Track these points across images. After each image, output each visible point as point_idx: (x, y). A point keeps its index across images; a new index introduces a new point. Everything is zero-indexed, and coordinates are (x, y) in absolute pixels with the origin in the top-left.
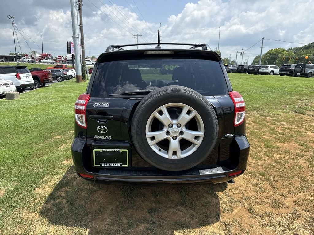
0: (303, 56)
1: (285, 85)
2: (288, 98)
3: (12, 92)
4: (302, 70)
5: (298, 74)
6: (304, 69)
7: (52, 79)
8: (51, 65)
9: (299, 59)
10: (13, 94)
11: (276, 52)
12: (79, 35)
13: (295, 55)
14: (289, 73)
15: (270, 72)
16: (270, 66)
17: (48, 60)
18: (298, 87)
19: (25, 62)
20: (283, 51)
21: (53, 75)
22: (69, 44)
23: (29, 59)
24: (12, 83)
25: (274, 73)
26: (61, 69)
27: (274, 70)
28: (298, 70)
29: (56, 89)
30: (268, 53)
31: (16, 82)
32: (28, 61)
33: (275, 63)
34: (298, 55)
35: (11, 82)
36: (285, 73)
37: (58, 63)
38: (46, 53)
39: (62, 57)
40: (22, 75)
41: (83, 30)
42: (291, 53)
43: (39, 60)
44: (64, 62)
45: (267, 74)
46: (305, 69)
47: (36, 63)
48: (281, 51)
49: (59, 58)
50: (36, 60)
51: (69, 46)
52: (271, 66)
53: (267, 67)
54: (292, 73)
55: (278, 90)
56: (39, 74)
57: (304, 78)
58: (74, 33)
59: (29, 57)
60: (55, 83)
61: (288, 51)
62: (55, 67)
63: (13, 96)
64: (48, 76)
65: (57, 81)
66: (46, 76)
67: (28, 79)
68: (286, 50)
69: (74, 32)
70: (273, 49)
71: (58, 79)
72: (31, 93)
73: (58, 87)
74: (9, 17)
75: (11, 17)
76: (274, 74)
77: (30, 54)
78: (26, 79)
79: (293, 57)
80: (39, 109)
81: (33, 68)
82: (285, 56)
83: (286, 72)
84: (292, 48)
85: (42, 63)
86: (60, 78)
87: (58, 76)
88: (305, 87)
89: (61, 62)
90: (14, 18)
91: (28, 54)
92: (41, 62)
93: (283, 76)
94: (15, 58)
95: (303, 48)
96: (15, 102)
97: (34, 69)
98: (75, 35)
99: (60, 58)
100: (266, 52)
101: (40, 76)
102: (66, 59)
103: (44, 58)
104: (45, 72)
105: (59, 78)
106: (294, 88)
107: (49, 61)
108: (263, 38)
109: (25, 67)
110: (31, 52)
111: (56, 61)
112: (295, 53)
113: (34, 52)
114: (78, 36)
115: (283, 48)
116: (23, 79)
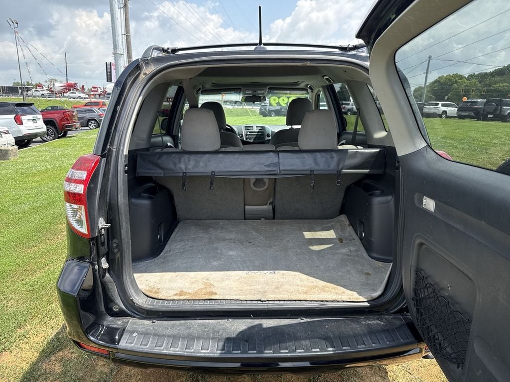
0: (493, 87)
1: (472, 134)
2: (484, 158)
3: (6, 146)
4: (496, 110)
5: (489, 116)
6: (499, 107)
7: (78, 125)
8: (80, 102)
9: (488, 91)
10: (7, 150)
11: (450, 80)
12: (124, 50)
13: (480, 85)
14: (474, 115)
15: (441, 113)
16: (440, 103)
17: (75, 93)
18: (496, 137)
19: (38, 96)
20: (461, 79)
21: (80, 119)
22: (109, 67)
23: (43, 92)
24: (8, 131)
25: (448, 115)
26: (95, 109)
27: (448, 109)
28: (489, 110)
29: (85, 141)
30: (436, 82)
31: (14, 129)
32: (42, 94)
33: (448, 99)
34: (486, 85)
35: (6, 129)
36: (467, 114)
37: (92, 98)
38: (71, 81)
39: (99, 89)
40: (24, 118)
41: (130, 43)
42: (475, 83)
43: (62, 94)
44: (101, 96)
45: (436, 117)
46: (501, 108)
47: (56, 99)
48: (458, 78)
49: (93, 89)
50: (56, 94)
51: (109, 70)
52: (442, 104)
53: (437, 104)
54: (479, 115)
55: (463, 143)
56: (56, 117)
57: (500, 123)
58: (115, 47)
59: (45, 89)
60: (85, 131)
61: (468, 79)
62: (85, 106)
63: (8, 154)
64: (71, 119)
65: (87, 128)
66: (67, 119)
67: (36, 124)
68: (465, 77)
69: (116, 44)
70: (445, 76)
71: (90, 125)
72: (40, 149)
73: (88, 137)
74: (9, 21)
75: (13, 22)
76: (447, 117)
77: (47, 84)
78: (33, 124)
79: (478, 88)
80: (49, 176)
81: (50, 107)
82: (465, 86)
83: (469, 113)
84: (476, 74)
85: (65, 99)
86: (94, 123)
87: (90, 120)
88: (507, 138)
89: (98, 96)
90: (17, 23)
91: (43, 84)
92: (64, 97)
93: (464, 119)
94: (20, 91)
95: (493, 74)
96: (10, 164)
97: (53, 108)
98: (116, 50)
99: (96, 90)
100: (433, 81)
101: (57, 119)
102: (105, 92)
103: (70, 90)
104: (66, 112)
105: (92, 123)
106: (488, 140)
107: (77, 94)
108: (430, 57)
109: (31, 104)
110: (49, 81)
111: (90, 95)
112: (480, 83)
113: (52, 81)
114: (121, 53)
115: (461, 74)
116: (26, 125)
